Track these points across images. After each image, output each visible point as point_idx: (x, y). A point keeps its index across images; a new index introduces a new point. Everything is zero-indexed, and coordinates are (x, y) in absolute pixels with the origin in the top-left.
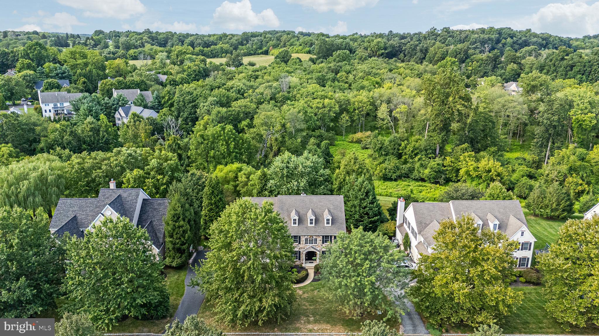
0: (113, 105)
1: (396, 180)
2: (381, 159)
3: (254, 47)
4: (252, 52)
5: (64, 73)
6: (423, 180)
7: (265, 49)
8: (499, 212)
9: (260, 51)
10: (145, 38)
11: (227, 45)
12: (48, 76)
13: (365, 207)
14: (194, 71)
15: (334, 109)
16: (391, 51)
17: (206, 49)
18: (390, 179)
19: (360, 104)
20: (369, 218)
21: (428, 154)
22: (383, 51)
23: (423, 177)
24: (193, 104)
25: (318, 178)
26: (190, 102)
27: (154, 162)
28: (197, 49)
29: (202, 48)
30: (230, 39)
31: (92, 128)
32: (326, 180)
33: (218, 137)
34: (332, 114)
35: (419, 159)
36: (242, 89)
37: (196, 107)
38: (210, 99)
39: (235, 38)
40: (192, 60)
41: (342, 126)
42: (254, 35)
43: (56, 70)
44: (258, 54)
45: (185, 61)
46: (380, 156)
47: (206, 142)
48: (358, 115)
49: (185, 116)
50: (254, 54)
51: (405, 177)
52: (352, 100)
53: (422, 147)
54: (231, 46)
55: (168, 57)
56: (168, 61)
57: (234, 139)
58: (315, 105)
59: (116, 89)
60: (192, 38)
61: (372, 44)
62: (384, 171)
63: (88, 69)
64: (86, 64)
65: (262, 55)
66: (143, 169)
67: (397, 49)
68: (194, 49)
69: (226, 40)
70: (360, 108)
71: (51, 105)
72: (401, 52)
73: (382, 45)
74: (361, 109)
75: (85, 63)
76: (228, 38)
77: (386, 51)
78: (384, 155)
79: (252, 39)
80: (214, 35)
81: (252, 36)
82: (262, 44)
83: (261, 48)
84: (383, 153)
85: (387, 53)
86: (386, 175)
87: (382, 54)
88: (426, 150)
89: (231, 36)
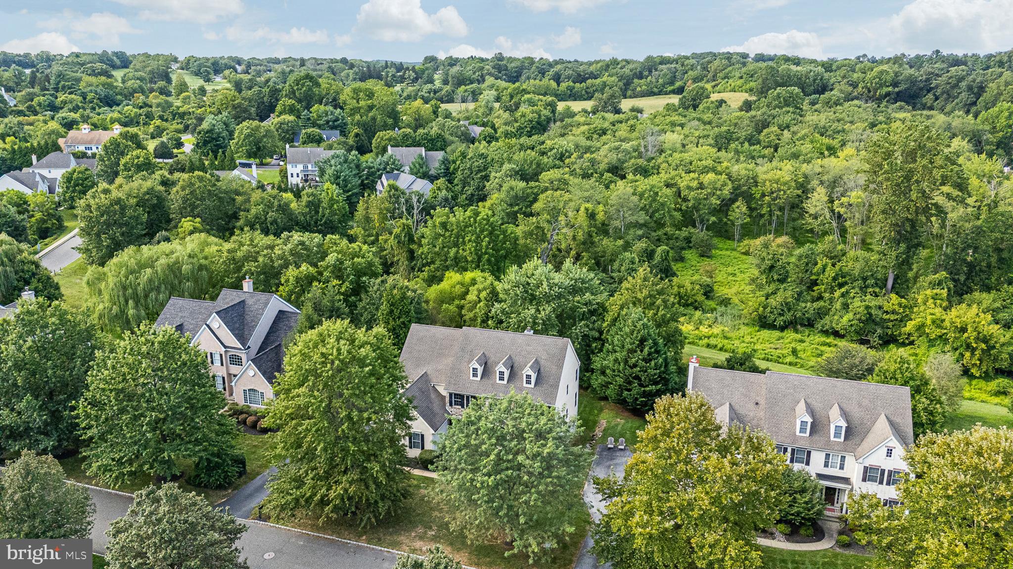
0: (378, 170)
1: (782, 329)
2: (773, 287)
3: (661, 81)
4: (655, 90)
5: (337, 120)
6: (836, 334)
7: (678, 84)
8: (860, 405)
9: (670, 88)
10: (487, 67)
11: (613, 79)
12: (314, 125)
13: (635, 366)
14: (529, 121)
15: (718, 193)
16: (908, 89)
17: (578, 85)
18: (772, 327)
19: (775, 185)
20: (641, 385)
21: (867, 287)
22: (890, 89)
23: (838, 328)
24: (483, 174)
25: (579, 307)
26: (480, 171)
27: (331, 258)
28: (564, 86)
29: (571, 84)
30: (621, 68)
31: (310, 202)
32: (592, 313)
33: (466, 227)
34: (715, 201)
35: (843, 295)
36: (566, 151)
37: (486, 178)
38: (507, 166)
39: (631, 66)
40: (531, 103)
41: (733, 224)
42: (664, 61)
43: (327, 115)
44: (666, 94)
45: (522, 104)
46: (769, 283)
47: (447, 234)
48: (769, 205)
49: (469, 192)
50: (660, 93)
51: (802, 325)
52: (761, 177)
53: (856, 272)
54: (620, 80)
55: (498, 99)
56: (497, 105)
57: (491, 233)
58: (685, 183)
59: (392, 146)
60: (559, 67)
61: (869, 76)
62: (761, 309)
63: (370, 114)
64: (371, 108)
65: (672, 96)
66: (315, 265)
67: (922, 85)
68: (558, 85)
69: (615, 71)
70: (772, 193)
71: (300, 167)
72: (929, 91)
73: (889, 78)
74: (775, 195)
75: (369, 106)
76: (619, 66)
77: (897, 90)
78: (778, 280)
79: (661, 67)
80: (597, 62)
81: (661, 63)
82: (675, 77)
83: (672, 83)
84: (775, 277)
85: (898, 93)
86: (765, 317)
87: (888, 94)
88: (865, 279)
89: (624, 63)
